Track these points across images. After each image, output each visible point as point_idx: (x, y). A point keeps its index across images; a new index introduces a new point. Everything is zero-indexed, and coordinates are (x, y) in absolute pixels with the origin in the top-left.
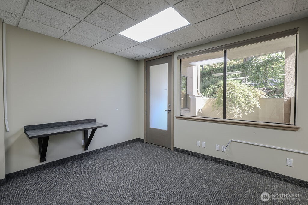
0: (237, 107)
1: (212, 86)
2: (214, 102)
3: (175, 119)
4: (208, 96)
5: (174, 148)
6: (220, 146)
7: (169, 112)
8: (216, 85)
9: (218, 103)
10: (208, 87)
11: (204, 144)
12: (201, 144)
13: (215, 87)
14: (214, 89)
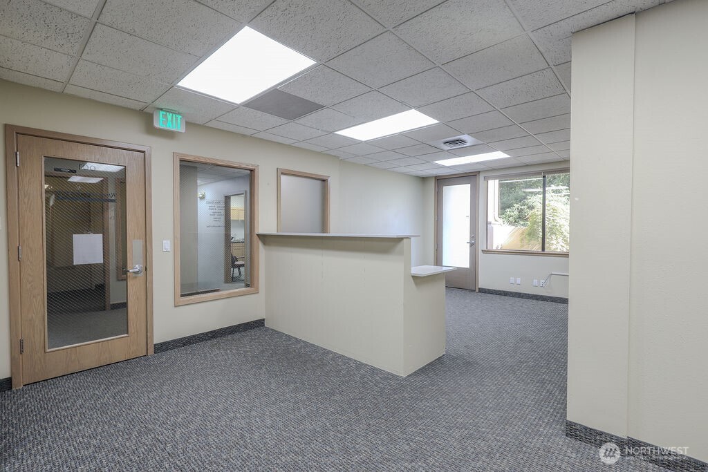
0: (560, 240)
1: (516, 206)
2: (522, 234)
3: (480, 253)
4: (511, 223)
5: (479, 289)
6: (539, 282)
7: (472, 245)
8: (524, 205)
9: (529, 234)
10: (509, 207)
11: (519, 280)
12: (516, 281)
13: (522, 207)
14: (520, 211)
